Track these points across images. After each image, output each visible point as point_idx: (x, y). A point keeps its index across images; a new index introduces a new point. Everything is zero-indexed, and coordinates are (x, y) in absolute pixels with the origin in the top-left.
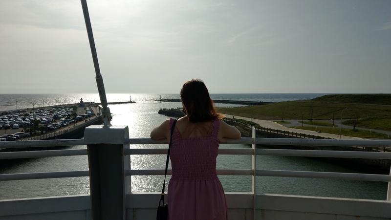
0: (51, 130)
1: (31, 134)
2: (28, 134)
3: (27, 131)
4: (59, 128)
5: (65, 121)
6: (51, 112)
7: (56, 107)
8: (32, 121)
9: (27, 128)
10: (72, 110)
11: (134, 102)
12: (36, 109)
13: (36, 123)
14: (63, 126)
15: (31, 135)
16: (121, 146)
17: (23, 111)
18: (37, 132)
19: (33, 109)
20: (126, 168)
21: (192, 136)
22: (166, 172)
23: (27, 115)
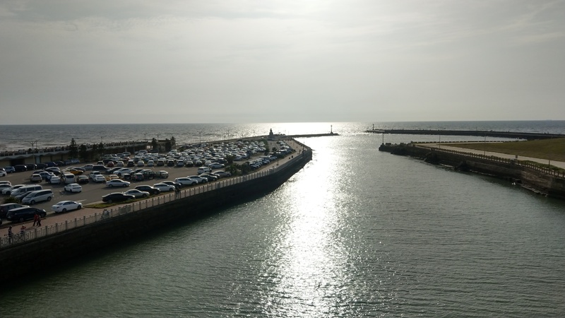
1: (231, 173)
2: (228, 173)
5: (265, 159)
11: (336, 134)
13: (229, 159)
14: (264, 164)
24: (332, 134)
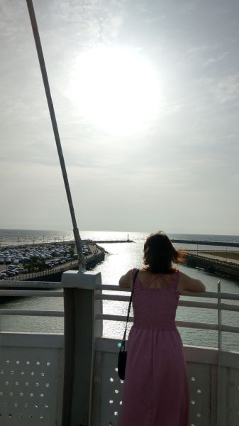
0: (48, 267)
1: (29, 270)
2: (27, 270)
3: (25, 268)
4: (56, 265)
5: (62, 259)
6: (50, 249)
7: (55, 244)
8: (31, 258)
9: (26, 265)
10: (69, 247)
11: (132, 241)
12: (36, 245)
13: (34, 259)
14: (60, 264)
15: (29, 272)
16: (92, 291)
17: (25, 247)
18: (35, 268)
19: (33, 245)
20: (96, 312)
21: (152, 286)
22: (127, 319)
23: (27, 251)
24: (128, 241)
